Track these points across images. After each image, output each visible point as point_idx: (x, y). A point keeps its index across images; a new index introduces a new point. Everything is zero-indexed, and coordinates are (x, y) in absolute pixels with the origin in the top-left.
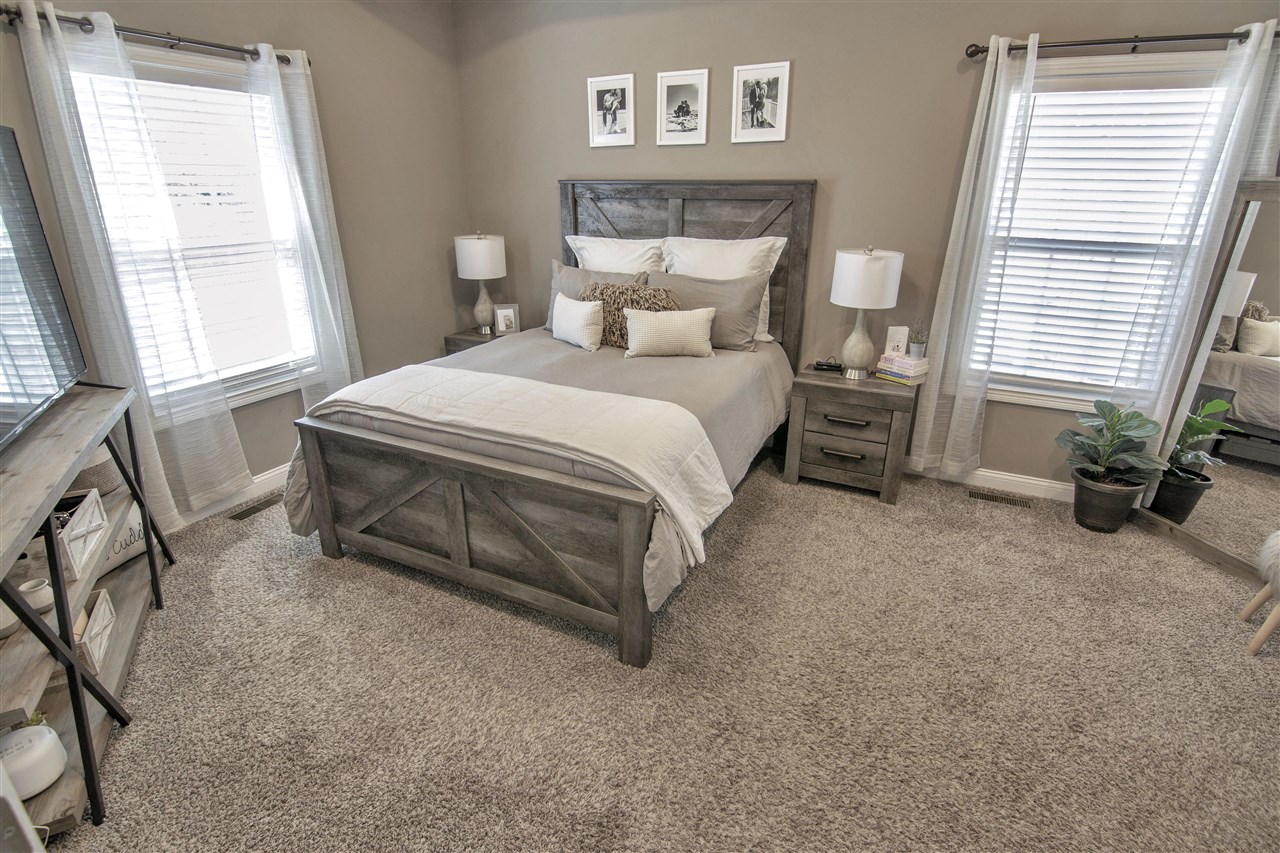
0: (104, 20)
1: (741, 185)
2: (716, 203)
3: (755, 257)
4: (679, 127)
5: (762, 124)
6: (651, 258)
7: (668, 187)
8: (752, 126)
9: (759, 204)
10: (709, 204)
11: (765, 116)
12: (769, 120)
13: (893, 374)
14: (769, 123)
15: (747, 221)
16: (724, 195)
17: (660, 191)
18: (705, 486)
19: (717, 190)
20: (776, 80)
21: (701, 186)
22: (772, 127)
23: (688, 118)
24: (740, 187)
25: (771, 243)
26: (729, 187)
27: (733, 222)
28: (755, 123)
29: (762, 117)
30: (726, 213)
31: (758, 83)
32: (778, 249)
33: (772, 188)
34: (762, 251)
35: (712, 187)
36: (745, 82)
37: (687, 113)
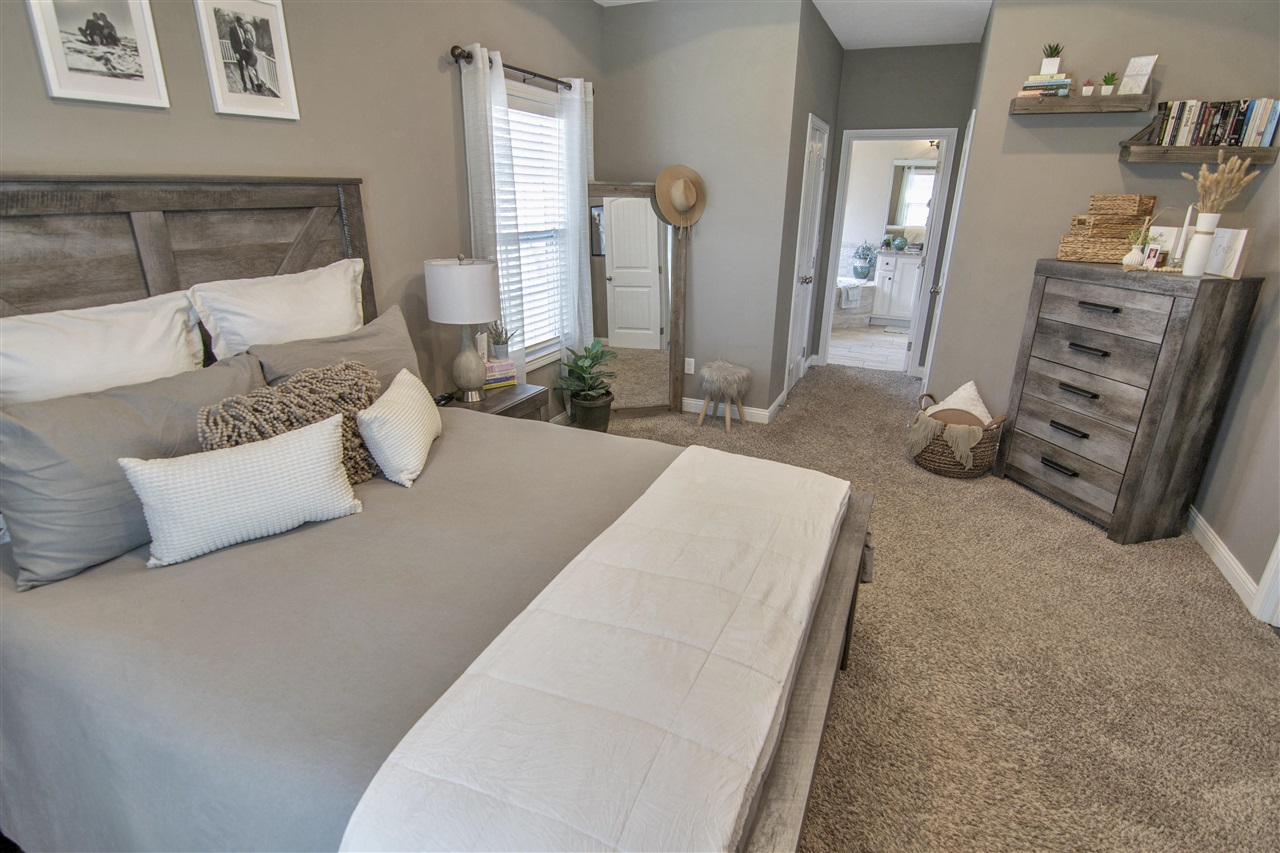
1: (265, 184)
2: (226, 215)
4: (100, 66)
5: (259, 89)
7: (123, 188)
8: (246, 89)
9: (294, 214)
10: (214, 218)
11: (261, 77)
12: (269, 85)
13: (497, 380)
14: (270, 90)
15: (283, 241)
16: (241, 202)
17: (107, 196)
19: (229, 193)
20: (266, 23)
21: (196, 187)
22: (276, 96)
23: (118, 50)
24: (264, 188)
26: (248, 188)
27: (264, 246)
28: (249, 86)
29: (257, 77)
30: (248, 231)
31: (238, 19)
33: (311, 190)
35: (217, 188)
36: (216, 13)
37: (112, 40)
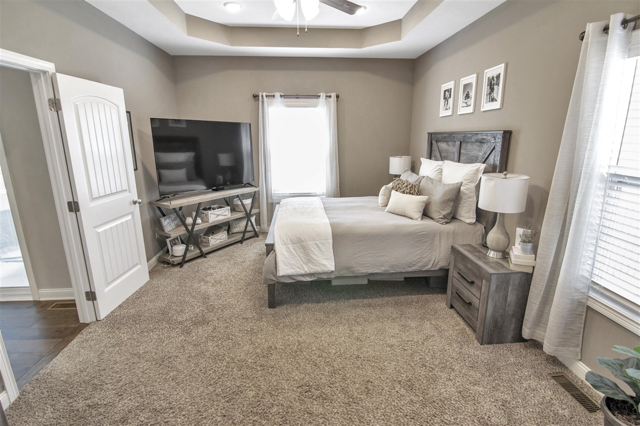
0: (278, 95)
3: (467, 174)
5: (493, 100)
6: (437, 170)
7: (456, 135)
8: (489, 101)
10: (469, 144)
11: (494, 95)
14: (495, 99)
16: (473, 140)
17: (454, 137)
18: (313, 256)
19: (471, 137)
20: (499, 74)
21: (466, 135)
23: (469, 99)
24: (478, 135)
25: (477, 167)
26: (475, 135)
27: (476, 154)
28: (491, 100)
30: (474, 149)
31: (493, 78)
32: (481, 170)
34: (472, 171)
35: (469, 135)
36: (488, 78)
37: (469, 97)
